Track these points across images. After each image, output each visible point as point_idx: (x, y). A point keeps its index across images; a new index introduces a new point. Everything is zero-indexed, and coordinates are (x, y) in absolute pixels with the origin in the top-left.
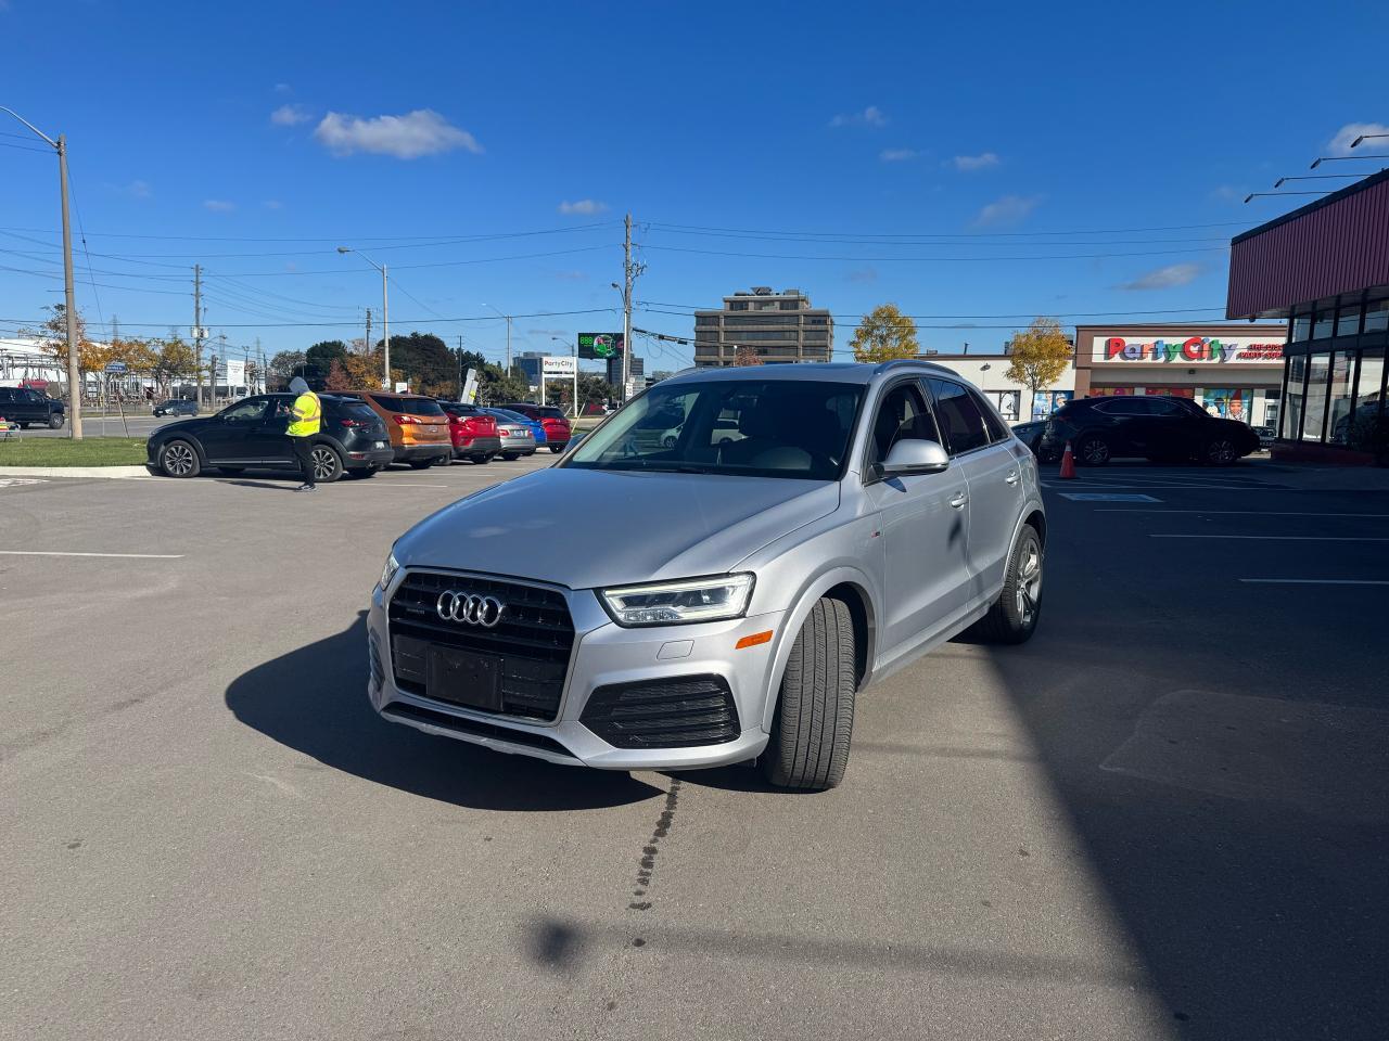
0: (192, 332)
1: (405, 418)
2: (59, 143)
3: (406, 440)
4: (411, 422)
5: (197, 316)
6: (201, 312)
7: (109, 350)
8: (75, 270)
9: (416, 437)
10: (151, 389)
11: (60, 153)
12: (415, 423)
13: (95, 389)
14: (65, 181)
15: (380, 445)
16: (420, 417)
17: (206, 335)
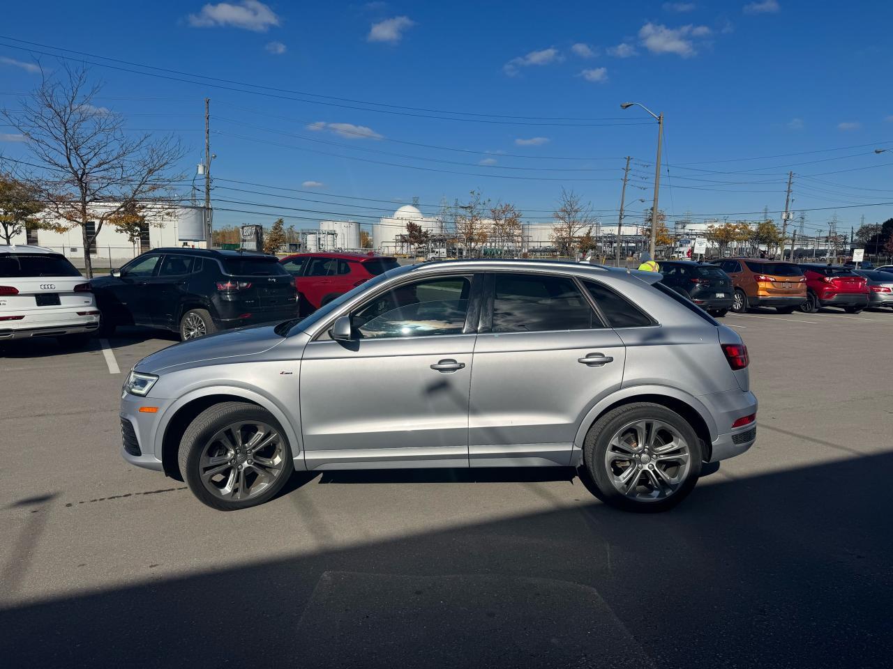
0: (782, 215)
1: (763, 278)
2: (660, 117)
3: (761, 293)
4: (766, 281)
5: (787, 204)
6: (790, 202)
7: (723, 230)
8: (660, 186)
9: (769, 291)
10: (764, 252)
11: (659, 123)
12: (770, 281)
13: (729, 252)
14: (660, 139)
15: (720, 295)
16: (774, 277)
17: (791, 217)
